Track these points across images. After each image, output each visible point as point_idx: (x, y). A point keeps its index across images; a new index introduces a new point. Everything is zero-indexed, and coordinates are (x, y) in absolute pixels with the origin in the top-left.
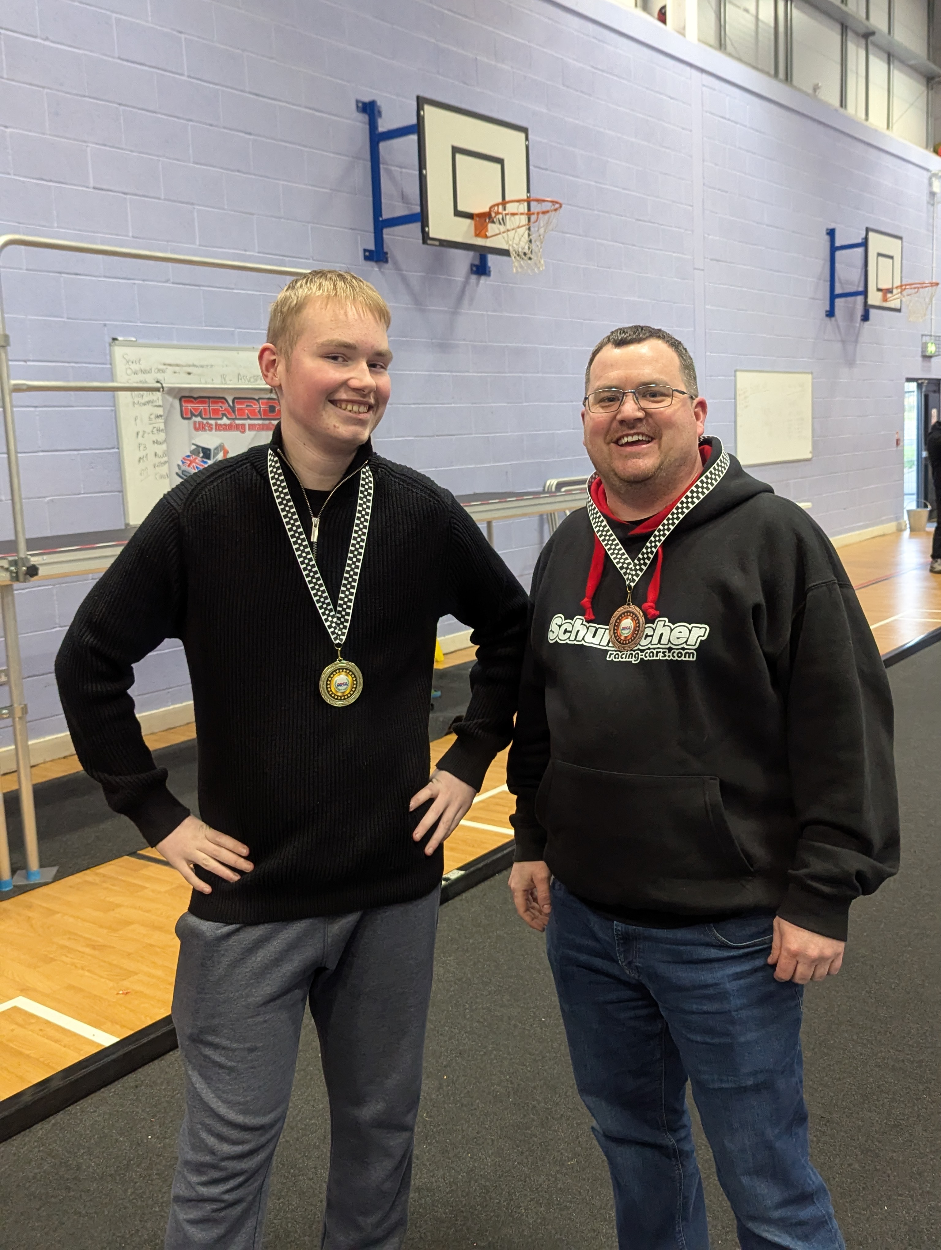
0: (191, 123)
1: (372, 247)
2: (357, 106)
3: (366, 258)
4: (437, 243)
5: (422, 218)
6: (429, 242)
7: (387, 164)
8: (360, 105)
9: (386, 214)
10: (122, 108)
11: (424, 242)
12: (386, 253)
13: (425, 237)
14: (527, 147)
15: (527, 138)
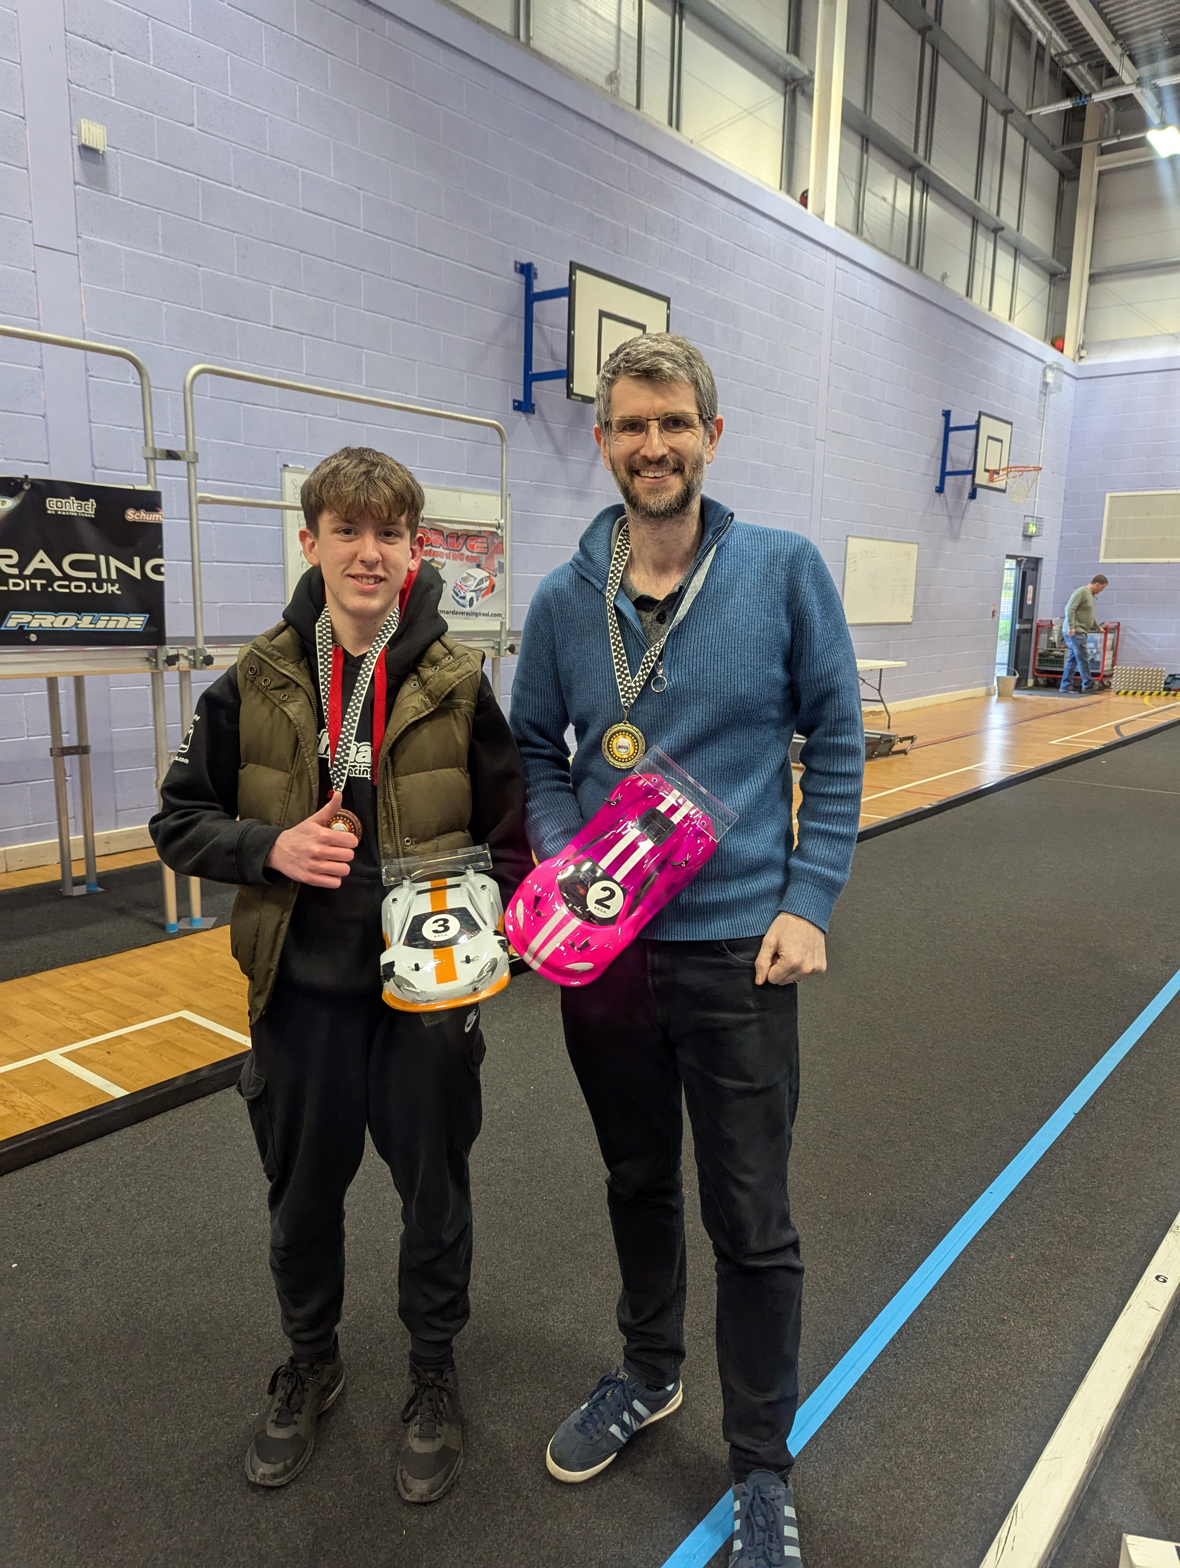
0: (364, 273)
1: (521, 399)
2: (516, 267)
3: (516, 408)
4: (580, 399)
5: (568, 374)
6: (573, 397)
7: (539, 323)
8: (518, 266)
9: (535, 369)
10: (303, 254)
11: (568, 397)
12: (534, 405)
13: (570, 393)
14: (668, 316)
15: (668, 308)
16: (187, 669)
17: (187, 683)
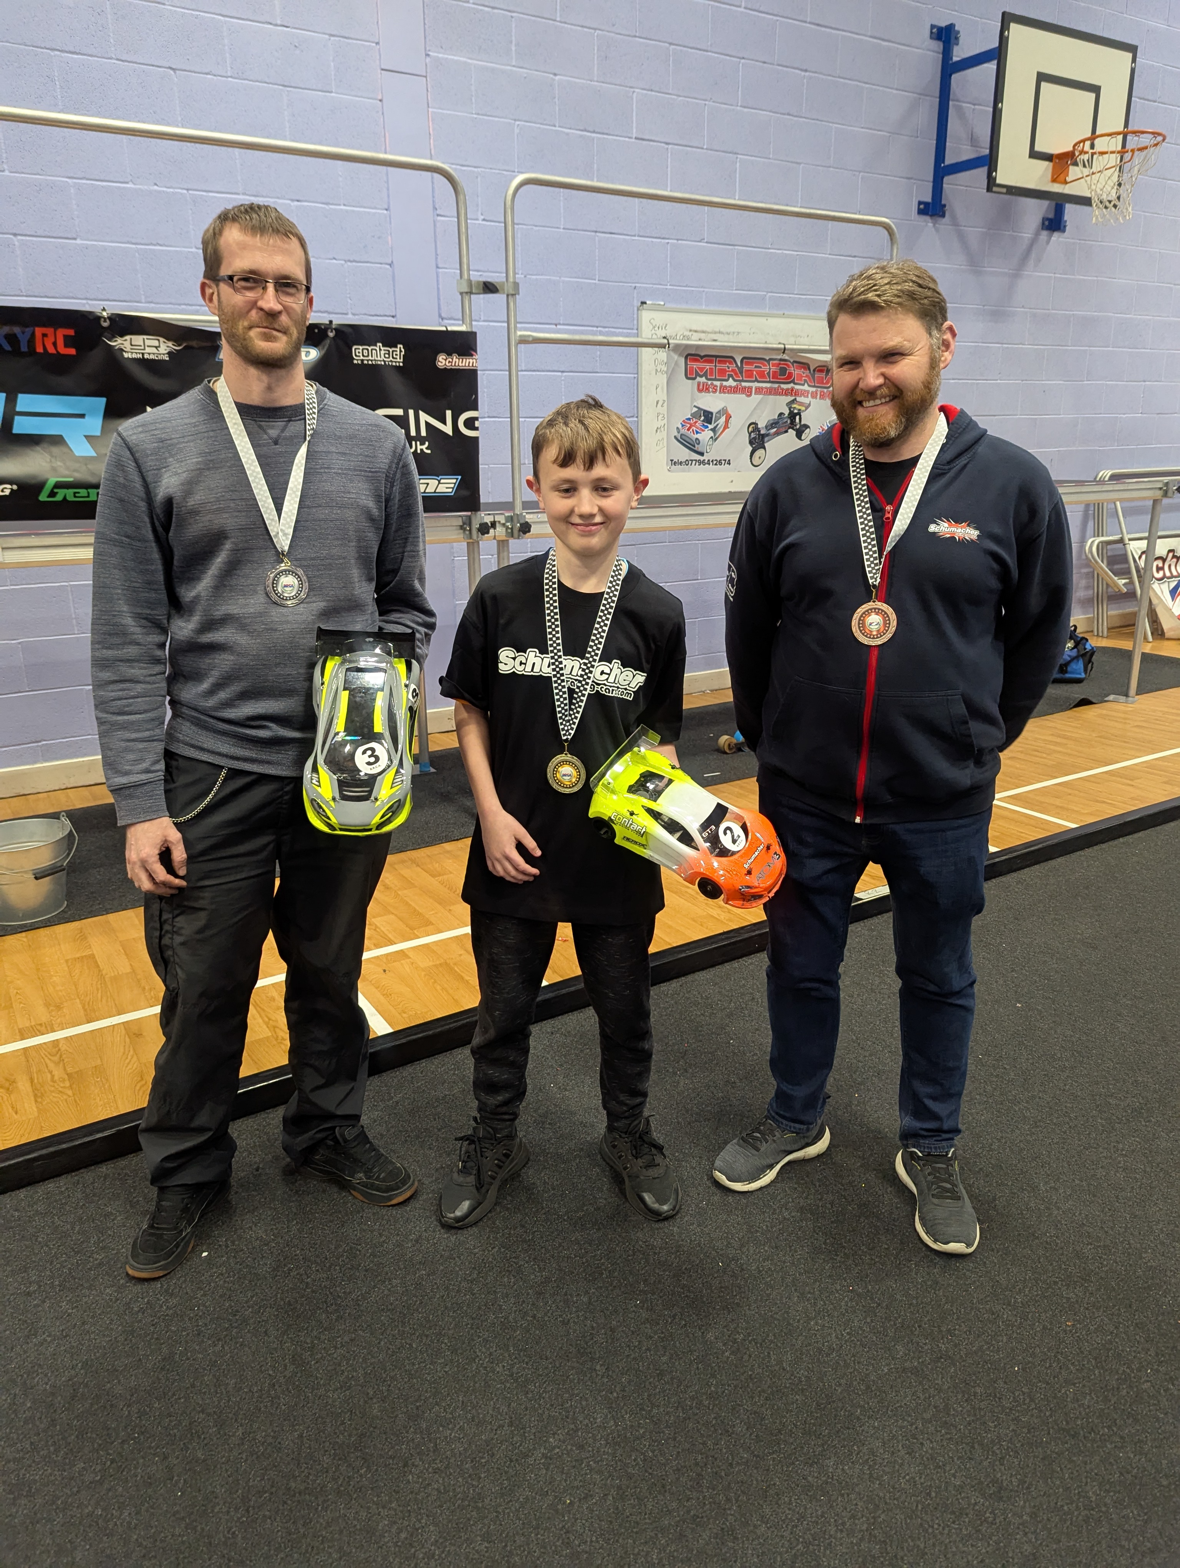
0: (743, 61)
1: (928, 199)
2: (931, 33)
3: (921, 212)
4: (1004, 190)
5: (990, 161)
6: (995, 189)
7: (958, 101)
8: (935, 30)
9: (950, 159)
10: (673, 47)
11: (989, 189)
12: (945, 206)
13: (991, 184)
14: (1133, 71)
15: (1134, 60)
16: (505, 538)
17: (506, 553)
